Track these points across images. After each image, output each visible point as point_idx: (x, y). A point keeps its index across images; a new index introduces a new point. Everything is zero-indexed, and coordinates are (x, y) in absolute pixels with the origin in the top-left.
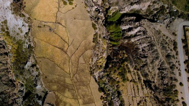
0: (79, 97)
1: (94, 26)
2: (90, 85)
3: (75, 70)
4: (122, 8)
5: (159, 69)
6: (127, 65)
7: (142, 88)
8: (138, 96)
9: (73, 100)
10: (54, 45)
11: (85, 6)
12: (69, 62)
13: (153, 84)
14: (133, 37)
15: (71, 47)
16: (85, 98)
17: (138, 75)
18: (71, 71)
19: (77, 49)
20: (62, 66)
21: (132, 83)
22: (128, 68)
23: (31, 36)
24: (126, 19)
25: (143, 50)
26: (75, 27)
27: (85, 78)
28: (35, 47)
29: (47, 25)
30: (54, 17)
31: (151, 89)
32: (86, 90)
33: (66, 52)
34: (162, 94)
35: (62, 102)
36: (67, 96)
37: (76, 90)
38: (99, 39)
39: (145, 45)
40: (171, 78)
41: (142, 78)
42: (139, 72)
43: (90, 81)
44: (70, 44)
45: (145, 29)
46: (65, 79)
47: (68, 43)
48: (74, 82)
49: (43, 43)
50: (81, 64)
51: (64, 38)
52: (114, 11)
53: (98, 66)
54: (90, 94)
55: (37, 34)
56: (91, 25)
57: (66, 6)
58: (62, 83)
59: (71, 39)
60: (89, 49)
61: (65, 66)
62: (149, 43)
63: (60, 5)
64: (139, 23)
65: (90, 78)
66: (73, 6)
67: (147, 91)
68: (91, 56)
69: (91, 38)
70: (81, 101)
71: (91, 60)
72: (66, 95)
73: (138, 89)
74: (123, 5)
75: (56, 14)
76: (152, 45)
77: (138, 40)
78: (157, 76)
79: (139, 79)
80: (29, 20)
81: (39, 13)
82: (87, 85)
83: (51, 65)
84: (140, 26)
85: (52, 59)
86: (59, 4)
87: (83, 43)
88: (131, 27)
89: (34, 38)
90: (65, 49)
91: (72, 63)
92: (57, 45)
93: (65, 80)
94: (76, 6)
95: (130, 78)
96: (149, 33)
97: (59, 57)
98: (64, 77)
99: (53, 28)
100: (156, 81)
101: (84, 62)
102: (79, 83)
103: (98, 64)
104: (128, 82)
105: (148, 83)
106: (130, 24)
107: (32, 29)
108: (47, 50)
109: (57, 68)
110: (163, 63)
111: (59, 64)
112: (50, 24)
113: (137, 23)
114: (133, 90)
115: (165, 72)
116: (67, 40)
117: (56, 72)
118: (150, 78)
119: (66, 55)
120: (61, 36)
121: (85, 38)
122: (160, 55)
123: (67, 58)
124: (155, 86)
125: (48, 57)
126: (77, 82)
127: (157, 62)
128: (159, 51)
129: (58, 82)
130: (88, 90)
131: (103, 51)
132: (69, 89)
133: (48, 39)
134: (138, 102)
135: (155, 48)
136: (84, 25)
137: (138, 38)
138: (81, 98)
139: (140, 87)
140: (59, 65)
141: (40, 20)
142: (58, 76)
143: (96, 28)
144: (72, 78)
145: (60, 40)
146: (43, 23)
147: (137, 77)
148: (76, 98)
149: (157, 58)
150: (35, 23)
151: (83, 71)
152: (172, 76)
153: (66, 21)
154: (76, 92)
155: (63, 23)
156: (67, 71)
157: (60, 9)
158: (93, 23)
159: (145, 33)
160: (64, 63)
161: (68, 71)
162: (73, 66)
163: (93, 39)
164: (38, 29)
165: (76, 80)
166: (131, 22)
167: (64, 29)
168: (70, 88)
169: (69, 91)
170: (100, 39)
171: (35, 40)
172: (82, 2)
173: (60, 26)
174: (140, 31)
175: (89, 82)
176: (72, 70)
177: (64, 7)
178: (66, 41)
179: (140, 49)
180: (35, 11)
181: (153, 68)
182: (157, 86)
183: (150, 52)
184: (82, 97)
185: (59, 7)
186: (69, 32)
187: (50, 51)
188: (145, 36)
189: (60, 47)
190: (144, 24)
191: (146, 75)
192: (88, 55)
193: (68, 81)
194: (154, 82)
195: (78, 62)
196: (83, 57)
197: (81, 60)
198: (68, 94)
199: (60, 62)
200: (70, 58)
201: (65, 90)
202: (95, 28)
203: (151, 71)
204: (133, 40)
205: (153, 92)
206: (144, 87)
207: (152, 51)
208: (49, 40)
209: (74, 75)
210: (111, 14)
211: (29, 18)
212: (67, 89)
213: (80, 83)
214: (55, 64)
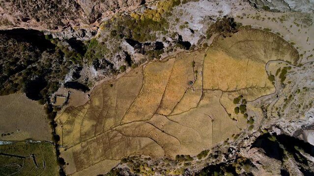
0: (84, 144)
1: (204, 153)
2: (106, 160)
3: (129, 132)
9: (79, 135)
10: (166, 92)
11: (236, 134)
12: (140, 121)
15: (166, 120)
16: (84, 155)
18: (126, 125)
19: (163, 132)
20: (132, 110)
23: (177, 52)
26: (199, 123)
27: (117, 150)
28: (160, 61)
29: (198, 76)
30: (212, 85)
32: (98, 155)
33: (156, 113)
35: (74, 118)
36: (84, 125)
37: (95, 138)
38: (183, 163)
43: (112, 159)
44: (170, 117)
46: (112, 117)
47: (172, 114)
48: (108, 133)
49: (166, 73)
50: (139, 141)
51: (179, 106)
53: (138, 166)
54: (91, 162)
55: (181, 62)
56: (204, 150)
57: (232, 103)
58: (105, 113)
59: (178, 118)
60: (165, 152)
61: (134, 115)
63: (233, 93)
65: (117, 159)
66: (233, 115)
68: (153, 157)
69: (184, 151)
70: (78, 148)
71: (148, 157)
72: (86, 122)
75: (217, 88)
80: (202, 46)
81: (216, 60)
82: (105, 155)
83: (132, 91)
85: (142, 91)
86: (235, 91)
87: (174, 140)
89: (174, 59)
90: (162, 111)
91: (139, 126)
92: (167, 97)
93: (110, 117)
94: (234, 119)
97: (146, 103)
98: (115, 117)
99: (195, 85)
101: (143, 146)
102: (107, 141)
103: (141, 167)
107: (189, 53)
108: (157, 81)
109: (129, 102)
111: (136, 104)
112: (199, 82)
116: (176, 112)
117: (121, 101)
119: (151, 114)
120: (183, 102)
121: (183, 142)
123: (146, 116)
125: (146, 85)
126: (109, 138)
129: (105, 106)
130: (98, 158)
131: (163, 171)
132: (96, 126)
133: (175, 81)
136: (203, 138)
138: (83, 147)
140: (134, 106)
141: (205, 64)
142: (115, 105)
143: (200, 158)
144: (115, 129)
145: (175, 100)
146: (200, 70)
148: (83, 140)
150: (198, 57)
151: (129, 145)
153: (207, 106)
154: (93, 139)
155: (204, 102)
156: (125, 118)
157: (226, 94)
158: (208, 151)
160: (137, 113)
161: (126, 120)
162: (134, 129)
163: (183, 156)
164: (190, 62)
165: (111, 135)
167: (195, 105)
168: (98, 127)
169: (93, 126)
170: (183, 165)
171: (172, 60)
172: (241, 129)
173: (199, 98)
175: (111, 157)
176: (128, 127)
177: (231, 100)
178: (175, 110)
180: (218, 54)
184: (85, 149)
185: (229, 92)
186: (190, 114)
187: (156, 86)
189: (164, 102)
192: (155, 152)
193: (109, 123)
195: (142, 136)
196: (151, 143)
197: (145, 141)
198: (88, 125)
199: (139, 105)
200: (147, 121)
201: (94, 119)
202: (200, 156)
208: (174, 83)
209: (120, 132)
211: (206, 45)
212: (95, 123)
213: (108, 144)
214: (134, 98)
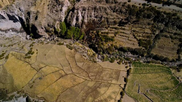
0: (110, 82)
1: (60, 44)
2: (104, 67)
3: (84, 74)
4: (60, 18)
5: (114, 12)
6: (102, 33)
7: (124, 29)
8: (128, 35)
9: (110, 88)
10: (54, 81)
11: (41, 44)
12: (76, 76)
13: (124, 21)
14: (83, 20)
15: (65, 68)
16: (113, 76)
17: (113, 28)
18: (84, 78)
19: (69, 64)
20: (76, 83)
21: (117, 36)
22: (105, 33)
23: (34, 99)
24: (69, 18)
25: (96, 17)
26: (52, 58)
27: (95, 69)
28: (45, 99)
29: (35, 79)
30: (33, 71)
31: (126, 23)
32: (106, 72)
33: (66, 75)
34: (132, 17)
35: (107, 99)
36: (104, 92)
37: (102, 81)
38: (72, 46)
39: (93, 13)
40: (123, 6)
41: (116, 26)
42: (111, 26)
43: (101, 66)
44: (62, 68)
45: (82, 7)
46: (88, 86)
47: (60, 69)
48: (95, 79)
49: (47, 91)
50: (83, 66)
51: (54, 71)
52: (59, 26)
53: (92, 56)
54: (111, 71)
55: (36, 92)
56: (59, 46)
57: (32, 58)
58: (90, 90)
59: (59, 66)
60: (75, 54)
61: (76, 80)
62: (92, 10)
63: (28, 61)
64: (76, 10)
65: (98, 65)
66: (36, 52)
67: (127, 27)
68: (81, 55)
69: (67, 50)
70: (114, 82)
71: (84, 57)
72: (102, 92)
73: (123, 33)
74: (58, 16)
75: (32, 68)
76: (95, 9)
77: (87, 17)
78: (118, 15)
79: (116, 28)
80: (20, 93)
81: (21, 82)
82: (103, 70)
83: (69, 93)
84: (78, 10)
85: (65, 89)
86: (26, 62)
87: (67, 57)
88: (75, 17)
89: (38, 96)
90: (63, 73)
91: (78, 74)
92: (56, 79)
93: (89, 87)
94: (37, 50)
95: (113, 35)
96: (86, 6)
97: (67, 82)
98: (86, 86)
99: (40, 76)
100: (122, 17)
101: (83, 63)
102: (98, 76)
103: (91, 55)
104: (115, 38)
105: (121, 24)
106: (74, 17)
107: (29, 94)
108: (54, 89)
109: (74, 88)
110: (111, 7)
111: (72, 85)
112: (36, 76)
113: (75, 11)
114: (123, 37)
115: (117, 8)
116: (57, 69)
117: (78, 92)
118: (118, 21)
119: (69, 75)
120: (51, 72)
121: (65, 54)
122: (105, 6)
123: (72, 76)
124: (125, 19)
125: (60, 92)
126: (96, 77)
127: (108, 11)
128: (101, 5)
129: (87, 94)
130: (107, 71)
131: (83, 48)
132: (98, 87)
133: (46, 84)
134: (133, 37)
135: (98, 7)
136: (55, 50)
137: (86, 16)
138: (111, 80)
139: (122, 31)
140: (74, 85)
141: (27, 83)
142: (82, 91)
143: (63, 43)
144: (90, 80)
145: (53, 75)
146: (31, 82)
147: (114, 30)
148: (109, 84)
149: (105, 9)
150: (27, 89)
151: (89, 68)
152: (121, 4)
153: (42, 63)
154: (104, 81)
155: (42, 66)
156: (82, 81)
157: (30, 63)
158: (57, 44)
159: (84, 9)
160: (74, 80)
161: (82, 80)
162: (81, 74)
163: (69, 49)
164: (32, 89)
165: (94, 77)
166: (72, 16)
167: (47, 67)
168: (98, 85)
169: (100, 88)
170: (73, 45)
171: (39, 96)
172: (38, 44)
173: (43, 69)
174: (82, 13)
175: (101, 67)
176: (84, 76)
177: (31, 59)
178: (57, 70)
179: (94, 19)
180: (17, 84)
181: (112, 15)
182: (125, 18)
183: (99, 12)
184: (111, 79)
185: (28, 63)
186: (52, 64)
187: (56, 88)
188: (87, 11)
189: (59, 77)
190: (78, 6)
191: (115, 23)
192: (79, 57)
193: (91, 84)
194: (122, 19)
195: (80, 68)
196: (78, 62)
197: (80, 64)
198: (102, 90)
199: (71, 83)
200: (73, 73)
201: (97, 91)
202: (63, 44)
203: (113, 17)
204: (86, 21)
205: (129, 23)
206: (123, 27)
207: (99, 10)
209: (89, 76)
210: (60, 30)
211: (18, 93)
212: (98, 89)
213: (98, 74)
214: (70, 89)
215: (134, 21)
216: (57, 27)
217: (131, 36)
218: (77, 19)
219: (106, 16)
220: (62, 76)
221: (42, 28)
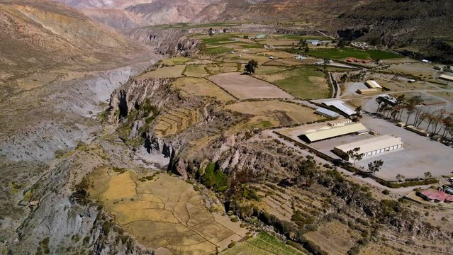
0: (208, 238)
2: (217, 221)
3: (185, 217)
5: (282, 166)
6: (250, 187)
7: (283, 192)
8: (284, 201)
9: (201, 243)
12: (173, 214)
13: (289, 180)
14: (238, 165)
16: (218, 235)
17: (268, 186)
18: (180, 220)
19: (178, 201)
20: (165, 220)
21: (268, 197)
22: (254, 188)
25: (256, 167)
26: (165, 189)
27: (204, 217)
30: (133, 192)
31: (291, 185)
32: (215, 226)
33: (164, 209)
34: (303, 178)
35: (184, 252)
36: (188, 244)
37: (199, 233)
38: (201, 190)
39: (253, 160)
40: (297, 160)
41: (275, 184)
42: (267, 182)
44: (165, 203)
46: (175, 229)
47: (162, 202)
48: (192, 227)
50: (191, 209)
51: (154, 201)
52: (206, 166)
54: (222, 229)
56: (186, 182)
57: (145, 182)
58: (173, 234)
59: (165, 199)
60: (195, 196)
61: (169, 219)
62: (255, 155)
63: (138, 183)
65: (212, 215)
66: (155, 179)
67: (288, 190)
69: (191, 189)
70: (213, 240)
72: (186, 243)
73: (280, 196)
74: (212, 153)
75: (135, 190)
76: (259, 154)
77: (244, 163)
78: (285, 171)
79: (272, 187)
82: (212, 223)
83: (146, 225)
84: (236, 150)
85: (145, 219)
86: (136, 183)
88: (230, 158)
91: (177, 213)
92: (147, 207)
93: (176, 231)
94: (158, 179)
95: (263, 194)
96: (249, 147)
100: (289, 176)
101: (194, 206)
102: (199, 225)
104: (264, 199)
105: (284, 183)
108: (135, 215)
109: (158, 224)
110: (280, 159)
111: (159, 220)
112: (131, 197)
114: (276, 201)
115: (288, 161)
117: (158, 228)
118: (281, 178)
120: (150, 200)
121: (184, 191)
122: (273, 155)
123: (168, 213)
124: (292, 179)
125: (139, 219)
126: (195, 226)
127: (275, 163)
128: (268, 153)
129: (166, 235)
130: (217, 226)
132: (187, 236)
134: (290, 206)
135: (263, 153)
136: (176, 185)
137: (243, 161)
138: (211, 238)
139: (279, 193)
142: (163, 231)
143: (193, 184)
144: (186, 225)
145: (149, 203)
147: (270, 188)
148: (204, 240)
149: (272, 159)
151: (197, 213)
152: (296, 158)
153: (150, 190)
154: (201, 234)
155: (147, 192)
157: (139, 186)
159: (245, 151)
160: (167, 217)
161: (175, 221)
162: (181, 215)
163: (195, 189)
165: (193, 225)
167: (151, 195)
169: (188, 238)
173: (144, 195)
174: (240, 156)
175: (213, 219)
176: (181, 218)
177: (143, 183)
178: (159, 202)
179: (252, 170)
181: (276, 169)
182: (294, 177)
183: (263, 160)
184: (212, 236)
186: (160, 195)
187: (139, 215)
188: (248, 154)
189: (153, 208)
191: (275, 180)
192: (197, 199)
193: (181, 229)
194: (288, 178)
195: (186, 209)
196: (190, 203)
197: (190, 206)
198: (188, 241)
199: (159, 218)
200: (172, 211)
201: (181, 239)
202: (191, 184)
203: (276, 172)
204: (240, 167)
205: (296, 186)
206: (283, 189)
207: (263, 157)
209: (187, 221)
210: (204, 172)
212: (185, 238)
213: (201, 224)
214: (152, 222)
215: (303, 185)
216: (203, 167)
217: (289, 203)
218: (230, 162)
219: (268, 168)
220: (158, 208)
221: (185, 162)
